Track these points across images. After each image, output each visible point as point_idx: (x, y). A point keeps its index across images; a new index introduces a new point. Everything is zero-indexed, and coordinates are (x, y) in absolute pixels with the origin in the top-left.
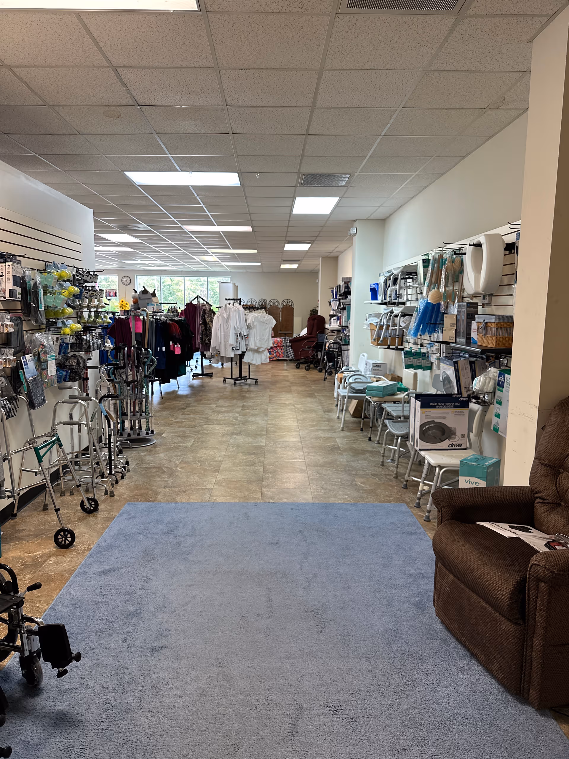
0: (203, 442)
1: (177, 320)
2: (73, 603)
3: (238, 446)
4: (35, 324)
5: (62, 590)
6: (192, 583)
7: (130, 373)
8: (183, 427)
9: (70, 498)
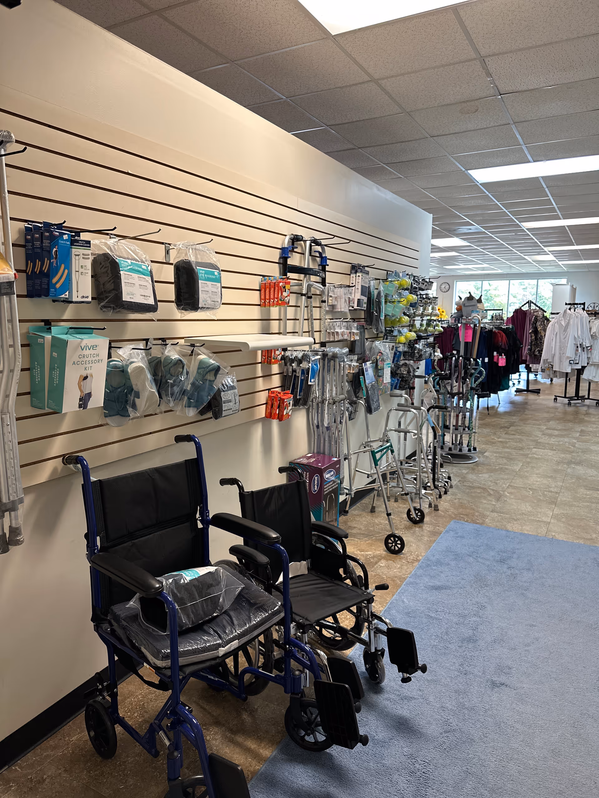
0: (533, 467)
1: (504, 329)
2: (406, 611)
3: (579, 478)
4: (375, 332)
5: (395, 596)
6: (534, 624)
7: (455, 384)
8: (507, 448)
9: (395, 504)
